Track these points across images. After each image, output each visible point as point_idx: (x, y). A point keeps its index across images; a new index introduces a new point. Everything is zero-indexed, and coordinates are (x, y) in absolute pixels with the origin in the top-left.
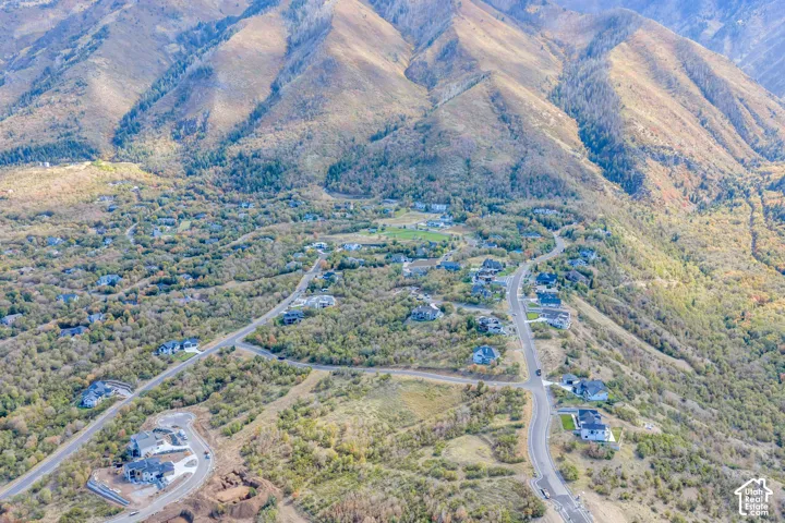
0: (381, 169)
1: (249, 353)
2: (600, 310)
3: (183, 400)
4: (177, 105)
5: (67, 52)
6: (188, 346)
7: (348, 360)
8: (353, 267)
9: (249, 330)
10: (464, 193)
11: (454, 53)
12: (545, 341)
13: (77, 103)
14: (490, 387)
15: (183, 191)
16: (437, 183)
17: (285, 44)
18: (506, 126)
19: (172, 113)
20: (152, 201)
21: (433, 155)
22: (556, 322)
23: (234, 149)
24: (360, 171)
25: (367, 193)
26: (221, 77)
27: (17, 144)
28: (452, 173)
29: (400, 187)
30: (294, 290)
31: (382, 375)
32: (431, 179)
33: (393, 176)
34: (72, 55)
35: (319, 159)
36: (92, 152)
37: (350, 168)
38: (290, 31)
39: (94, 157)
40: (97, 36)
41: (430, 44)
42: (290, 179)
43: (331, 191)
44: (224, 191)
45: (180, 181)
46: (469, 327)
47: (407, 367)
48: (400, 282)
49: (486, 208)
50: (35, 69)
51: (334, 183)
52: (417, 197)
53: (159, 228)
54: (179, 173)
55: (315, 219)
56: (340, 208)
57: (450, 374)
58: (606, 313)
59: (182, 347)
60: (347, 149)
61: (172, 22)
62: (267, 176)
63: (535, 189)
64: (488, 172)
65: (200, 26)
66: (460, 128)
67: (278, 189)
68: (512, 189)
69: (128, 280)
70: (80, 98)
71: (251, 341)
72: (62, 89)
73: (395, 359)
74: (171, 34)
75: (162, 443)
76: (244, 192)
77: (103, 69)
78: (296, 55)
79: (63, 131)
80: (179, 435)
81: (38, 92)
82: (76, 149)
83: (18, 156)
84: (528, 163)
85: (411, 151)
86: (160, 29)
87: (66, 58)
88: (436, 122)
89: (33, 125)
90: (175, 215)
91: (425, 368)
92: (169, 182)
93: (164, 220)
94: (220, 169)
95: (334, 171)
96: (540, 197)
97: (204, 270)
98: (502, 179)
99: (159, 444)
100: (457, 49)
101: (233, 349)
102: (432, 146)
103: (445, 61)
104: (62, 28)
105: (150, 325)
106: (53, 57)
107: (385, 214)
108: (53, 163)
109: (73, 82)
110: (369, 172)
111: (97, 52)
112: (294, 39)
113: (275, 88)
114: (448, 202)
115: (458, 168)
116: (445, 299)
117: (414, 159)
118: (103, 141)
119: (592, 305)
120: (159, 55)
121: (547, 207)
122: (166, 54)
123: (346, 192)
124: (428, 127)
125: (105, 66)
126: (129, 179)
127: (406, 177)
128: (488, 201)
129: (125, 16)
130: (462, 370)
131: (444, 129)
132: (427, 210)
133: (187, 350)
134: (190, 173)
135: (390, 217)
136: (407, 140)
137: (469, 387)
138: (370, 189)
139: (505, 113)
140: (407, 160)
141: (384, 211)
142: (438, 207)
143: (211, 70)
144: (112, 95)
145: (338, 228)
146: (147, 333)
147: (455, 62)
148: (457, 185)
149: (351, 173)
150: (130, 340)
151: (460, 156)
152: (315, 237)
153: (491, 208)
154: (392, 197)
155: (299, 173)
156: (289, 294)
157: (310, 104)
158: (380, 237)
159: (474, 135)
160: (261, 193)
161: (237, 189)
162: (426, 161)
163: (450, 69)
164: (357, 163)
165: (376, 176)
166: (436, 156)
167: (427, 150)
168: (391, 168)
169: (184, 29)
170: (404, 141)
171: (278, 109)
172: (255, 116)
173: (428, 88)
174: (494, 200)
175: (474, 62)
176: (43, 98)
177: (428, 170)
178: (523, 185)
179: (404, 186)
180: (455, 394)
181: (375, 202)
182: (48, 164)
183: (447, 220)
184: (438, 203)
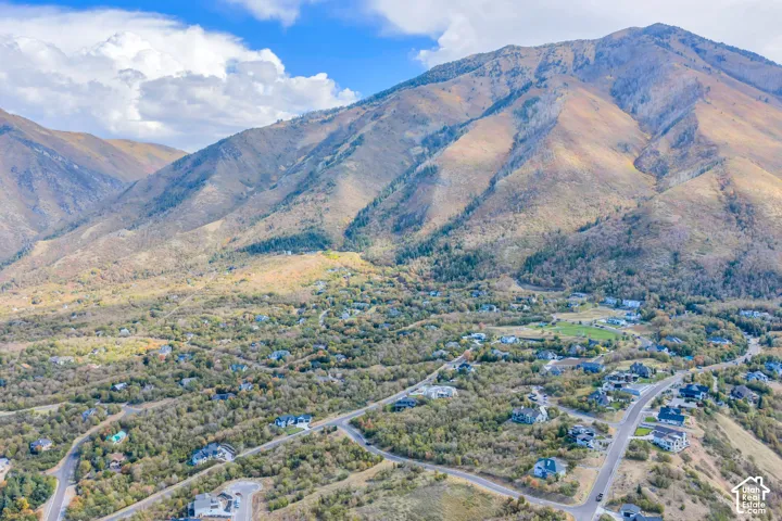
0: (577, 261)
1: (345, 433)
2: (758, 437)
3: (261, 471)
4: (402, 201)
5: (328, 158)
6: (301, 421)
7: (420, 454)
8: (495, 359)
9: (358, 414)
10: (663, 289)
11: (691, 139)
12: (634, 462)
13: (324, 201)
14: (531, 504)
15: (387, 278)
16: (636, 278)
17: (512, 141)
18: (733, 217)
19: (397, 208)
20: (357, 286)
21: (636, 247)
22: (662, 441)
23: (442, 240)
24: (556, 262)
25: (558, 286)
26: (444, 175)
27: (272, 236)
28: (655, 266)
29: (594, 281)
30: (423, 378)
31: (441, 473)
32: (630, 273)
33: (589, 269)
34: (332, 160)
35: (519, 250)
36: (325, 242)
37: (546, 260)
38: (519, 128)
39: (326, 247)
40: (354, 144)
41: (665, 132)
42: (484, 269)
43: (522, 282)
44: (425, 279)
45: (389, 270)
46: (561, 435)
47: (470, 471)
48: (528, 380)
49: (682, 307)
50: (302, 174)
51: (526, 275)
52: (610, 292)
53: (349, 310)
54: (390, 262)
55: (491, 309)
56: (521, 299)
57: (503, 484)
58: (765, 440)
59: (296, 423)
60: (551, 241)
61: (421, 127)
62: (466, 268)
63: (753, 287)
64: (698, 267)
65: (444, 129)
66: (674, 218)
67: (471, 279)
68: (724, 287)
69: (293, 356)
70: (328, 197)
71: (355, 424)
72: (316, 189)
73: (463, 461)
74: (418, 138)
75: (216, 507)
76: (441, 281)
77: (352, 172)
78: (520, 149)
79: (309, 224)
80: (235, 502)
81: (298, 193)
82: (314, 241)
83: (270, 244)
84: (750, 259)
85: (613, 243)
86: (408, 134)
87: (327, 163)
88: (648, 212)
89: (288, 223)
90: (368, 299)
91: (489, 475)
92: (379, 270)
93: (356, 304)
94: (426, 259)
95: (531, 263)
96: (758, 296)
97: (357, 352)
98: (714, 273)
99: (212, 507)
100: (696, 137)
101: (335, 429)
102: (638, 238)
103: (680, 148)
104: (332, 136)
105: (282, 398)
106: (318, 162)
107: (568, 308)
108: (294, 252)
109: (325, 183)
110: (564, 264)
111: (350, 157)
112: (521, 136)
113: (493, 182)
114: (642, 298)
115: (665, 261)
116: (560, 403)
117: (615, 252)
118: (337, 235)
119: (746, 429)
120: (403, 158)
121: (761, 309)
122: (409, 155)
123: (537, 284)
124: (636, 218)
125: (355, 169)
126: (346, 267)
127: (603, 271)
128: (688, 298)
129: (381, 125)
130: (517, 481)
131: (656, 219)
132: (617, 306)
133: (299, 425)
134: (400, 262)
135: (572, 311)
136: (613, 231)
137: (510, 500)
138: (562, 281)
139: (735, 203)
140: (608, 252)
141: (568, 305)
142: (630, 303)
143: (435, 168)
144: (352, 196)
145: (506, 319)
146: (277, 405)
147: (692, 150)
148: (657, 281)
149: (546, 265)
150: (259, 410)
151: (668, 249)
152: (481, 328)
153: (689, 307)
154: (584, 291)
155: (494, 264)
156: (417, 382)
157: (521, 197)
158: (543, 332)
159: (689, 226)
160: (454, 283)
161: (435, 278)
162: (628, 254)
163: (683, 157)
164: (553, 255)
165: (571, 269)
166: (639, 249)
167: (632, 242)
168: (589, 260)
169: (430, 133)
170: (606, 232)
171: (491, 203)
172: (469, 209)
173: (658, 178)
174: (696, 298)
175: (714, 148)
176: (300, 198)
177: (629, 264)
178: (738, 282)
179: (598, 279)
180: (494, 506)
181: (563, 295)
182: (290, 253)
183: (633, 318)
184: (632, 298)
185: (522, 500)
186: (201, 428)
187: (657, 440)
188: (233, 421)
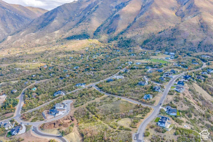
0: (158, 42)
1: (94, 88)
2: (203, 89)
3: (72, 98)
4: (110, 25)
5: (88, 12)
6: (83, 85)
7: (114, 93)
8: (134, 69)
9: (98, 83)
10: (181, 49)
11: (192, 6)
12: (170, 95)
13: (88, 25)
14: (143, 106)
15: (105, 47)
16: (174, 46)
17: (141, 7)
18: (202, 29)
19: (108, 27)
20: (97, 49)
21: (174, 38)
23: (121, 36)
24: (152, 42)
25: (152, 49)
26: (121, 17)
27: (74, 35)
28: (179, 43)
29: (162, 47)
30: (115, 74)
31: (119, 98)
32: (172, 45)
33: (161, 44)
34: (89, 13)
35: (141, 39)
36: (88, 36)
37: (149, 41)
38: (143, 3)
39: (88, 38)
40: (96, 8)
41: (185, 4)
42: (132, 44)
43: (143, 48)
44: (116, 47)
45: (106, 44)
46: (151, 88)
47: (127, 97)
48: (143, 74)
49: (186, 54)
50: (81, 17)
51: (144, 46)
52: (166, 50)
53: (95, 56)
54: (106, 42)
55: (134, 55)
56: (142, 52)
57: (136, 101)
58: (205, 90)
59: (81, 85)
60: (151, 36)
61: (115, 3)
62: (127, 44)
63: (206, 49)
64: (191, 43)
65: (122, 3)
66: (185, 29)
67: (128, 47)
68: (198, 49)
69: (80, 68)
70: (89, 23)
71: (97, 86)
72: (85, 21)
73: (125, 95)
74: (114, 6)
75: (61, 107)
76: (120, 47)
77: (95, 16)
78: (143, 9)
79: (83, 31)
80: (66, 105)
81: (80, 22)
82: (84, 36)
83: (73, 37)
84: (206, 41)
85: (168, 37)
86: (111, 5)
87: (88, 13)
88: (178, 28)
89: (78, 31)
90: (100, 52)
91: (132, 98)
92: (103, 44)
93: (97, 54)
94: (116, 41)
95: (145, 42)
96: (207, 51)
97: (97, 67)
98: (195, 45)
99: (60, 107)
100: (193, 5)
101: (92, 87)
102: (175, 35)
103: (189, 9)
104: (89, 6)
105: (77, 79)
106: (85, 14)
107: (155, 55)
108: (80, 39)
109: (88, 19)
110: (154, 43)
111: (95, 12)
112: (144, 5)
113: (135, 19)
114: (175, 52)
115: (182, 42)
116: (151, 80)
117: (168, 39)
118: (91, 34)
119: (200, 87)
120: (110, 12)
121: (207, 55)
122: (112, 11)
123: (147, 48)
124: (175, 30)
125: (96, 15)
126: (94, 43)
127: (165, 44)
128: (187, 52)
129: (103, 2)
130: (139, 100)
131: (180, 30)
132: (168, 54)
133: (82, 86)
134: (109, 42)
135: (156, 56)
136: (168, 34)
137: (137, 105)
138: (153, 47)
139: (203, 25)
140: (166, 39)
141: (155, 54)
142: (172, 53)
143: (119, 15)
144: (95, 23)
145: (138, 58)
146: (76, 81)
147: (192, 10)
148: (180, 47)
149: (149, 43)
150: (71, 82)
151: (183, 38)
152: (131, 60)
153: (188, 54)
154: (159, 50)
155: (135, 43)
156: (113, 75)
157: (143, 23)
158: (148, 61)
159: (190, 32)
160: (124, 48)
161: (118, 46)
162: (173, 40)
163: (189, 12)
164: (151, 40)
165: (156, 44)
166: (175, 38)
167: (173, 36)
168: (161, 42)
169: (118, 4)
170: (166, 34)
171: (135, 25)
172: (128, 27)
173: (182, 18)
174: (190, 52)
175: (198, 9)
176: (81, 24)
177: (172, 42)
178: (202, 48)
179: (163, 47)
180: (133, 106)
181: (154, 51)
182: (78, 39)
183: (172, 57)
184: (172, 52)
185: (140, 105)
186: (56, 87)
187: (177, 90)
188: (65, 85)
